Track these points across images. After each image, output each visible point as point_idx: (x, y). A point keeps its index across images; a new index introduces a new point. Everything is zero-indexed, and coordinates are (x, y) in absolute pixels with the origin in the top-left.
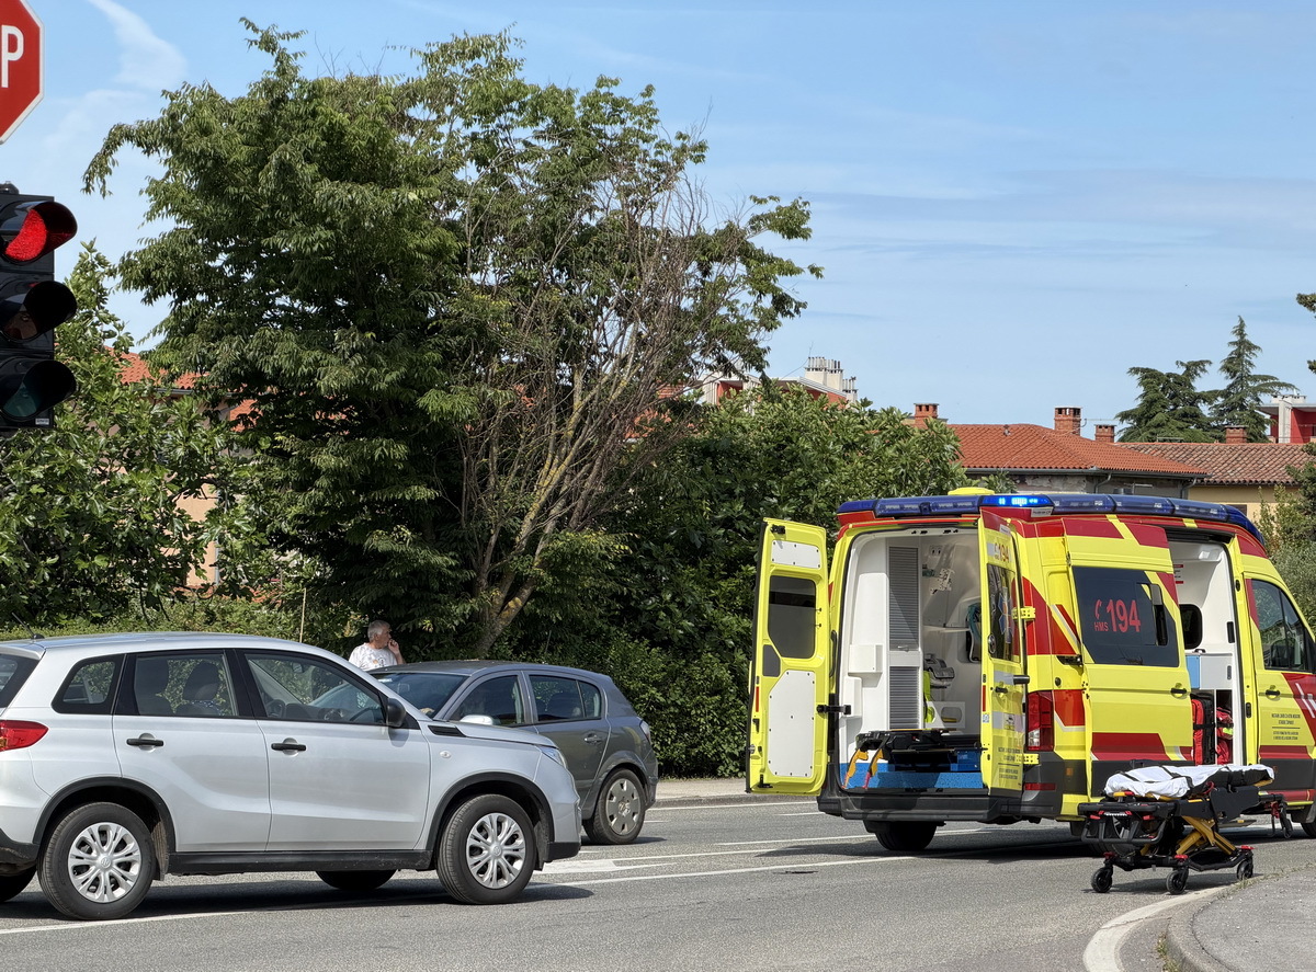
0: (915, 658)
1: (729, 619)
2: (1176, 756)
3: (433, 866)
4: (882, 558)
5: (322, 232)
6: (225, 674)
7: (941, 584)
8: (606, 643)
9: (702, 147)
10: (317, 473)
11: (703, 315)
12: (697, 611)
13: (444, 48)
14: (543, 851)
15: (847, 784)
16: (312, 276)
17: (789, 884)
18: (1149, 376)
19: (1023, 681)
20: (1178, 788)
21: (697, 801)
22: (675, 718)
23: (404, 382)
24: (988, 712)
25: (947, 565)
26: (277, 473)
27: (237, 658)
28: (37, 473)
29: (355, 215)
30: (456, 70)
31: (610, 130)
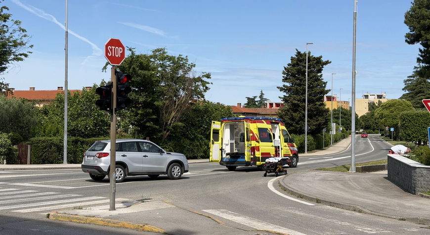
0: (233, 141)
1: (199, 135)
2: (273, 156)
3: (167, 174)
4: (229, 127)
5: (139, 78)
6: (135, 145)
7: (237, 130)
8: (181, 139)
9: (195, 65)
10: (138, 114)
11: (195, 90)
12: (194, 134)
13: (155, 50)
14: (183, 171)
15: (224, 161)
16: (138, 85)
17: (218, 176)
18: (248, 98)
19: (251, 145)
20: (277, 161)
21: (196, 163)
22: (191, 150)
23: (151, 100)
24: (246, 150)
25: (238, 127)
26: (132, 114)
27: (137, 143)
28: (96, 114)
29: (145, 75)
30: (157, 53)
31: (181, 62)
